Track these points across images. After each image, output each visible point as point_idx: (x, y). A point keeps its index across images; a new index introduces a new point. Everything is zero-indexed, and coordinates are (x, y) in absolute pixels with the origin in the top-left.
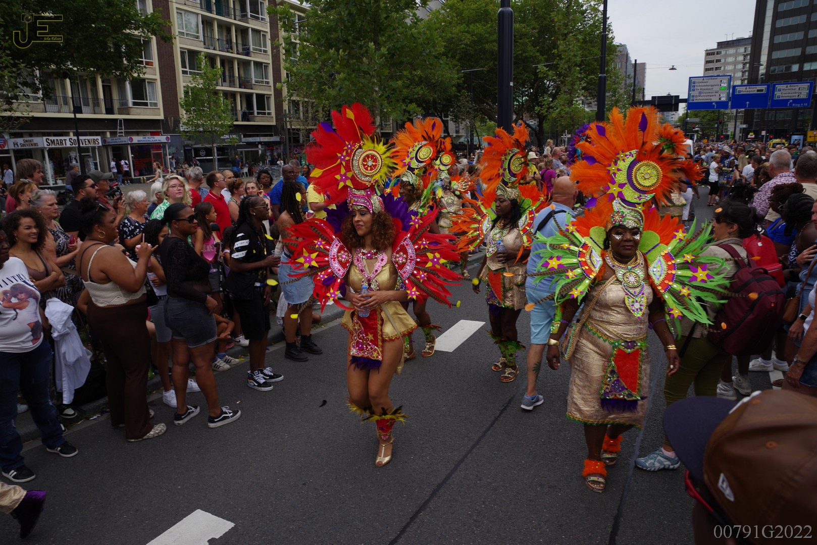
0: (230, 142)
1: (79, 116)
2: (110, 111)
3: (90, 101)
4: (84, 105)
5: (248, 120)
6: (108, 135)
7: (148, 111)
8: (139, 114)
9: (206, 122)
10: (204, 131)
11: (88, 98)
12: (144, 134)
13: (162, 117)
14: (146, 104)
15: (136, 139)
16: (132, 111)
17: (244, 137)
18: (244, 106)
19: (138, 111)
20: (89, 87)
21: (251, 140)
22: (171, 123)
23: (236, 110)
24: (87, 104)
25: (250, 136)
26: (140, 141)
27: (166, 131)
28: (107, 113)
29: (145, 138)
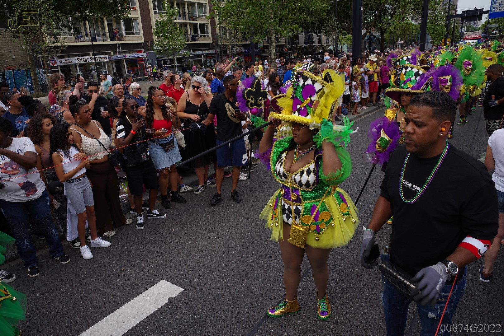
0: (185, 55)
1: (94, 43)
2: (112, 39)
3: (101, 34)
4: (98, 36)
5: (195, 41)
6: (112, 53)
7: (135, 38)
8: (130, 40)
9: (169, 43)
10: (169, 49)
11: (99, 32)
12: (133, 52)
13: (143, 41)
14: (133, 34)
15: (129, 56)
16: (125, 38)
17: (193, 51)
18: (192, 32)
19: (129, 38)
20: (100, 25)
21: (197, 53)
22: (149, 45)
23: (187, 34)
24: (99, 36)
25: (197, 50)
26: (131, 57)
27: (146, 50)
28: (111, 40)
29: (134, 55)
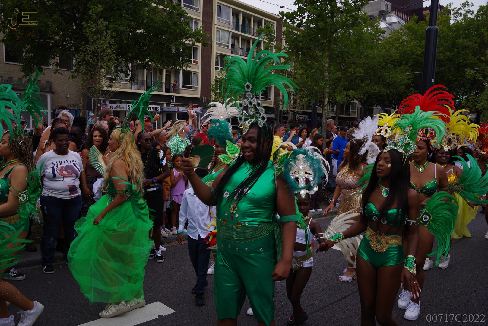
2: (168, 90)
3: (157, 84)
6: (165, 105)
7: (191, 92)
8: (185, 94)
13: (199, 96)
14: (190, 88)
15: (181, 109)
16: (181, 91)
19: (185, 91)
20: (158, 75)
22: (204, 101)
26: (183, 110)
27: (201, 106)
28: (166, 92)
29: (187, 109)
